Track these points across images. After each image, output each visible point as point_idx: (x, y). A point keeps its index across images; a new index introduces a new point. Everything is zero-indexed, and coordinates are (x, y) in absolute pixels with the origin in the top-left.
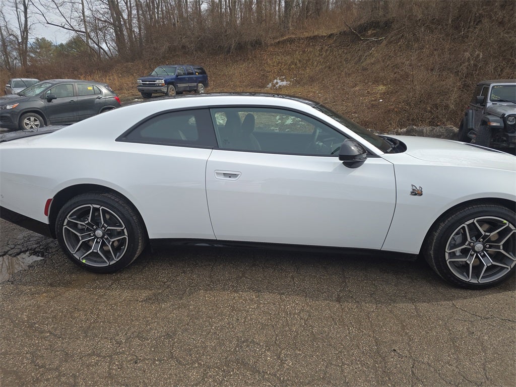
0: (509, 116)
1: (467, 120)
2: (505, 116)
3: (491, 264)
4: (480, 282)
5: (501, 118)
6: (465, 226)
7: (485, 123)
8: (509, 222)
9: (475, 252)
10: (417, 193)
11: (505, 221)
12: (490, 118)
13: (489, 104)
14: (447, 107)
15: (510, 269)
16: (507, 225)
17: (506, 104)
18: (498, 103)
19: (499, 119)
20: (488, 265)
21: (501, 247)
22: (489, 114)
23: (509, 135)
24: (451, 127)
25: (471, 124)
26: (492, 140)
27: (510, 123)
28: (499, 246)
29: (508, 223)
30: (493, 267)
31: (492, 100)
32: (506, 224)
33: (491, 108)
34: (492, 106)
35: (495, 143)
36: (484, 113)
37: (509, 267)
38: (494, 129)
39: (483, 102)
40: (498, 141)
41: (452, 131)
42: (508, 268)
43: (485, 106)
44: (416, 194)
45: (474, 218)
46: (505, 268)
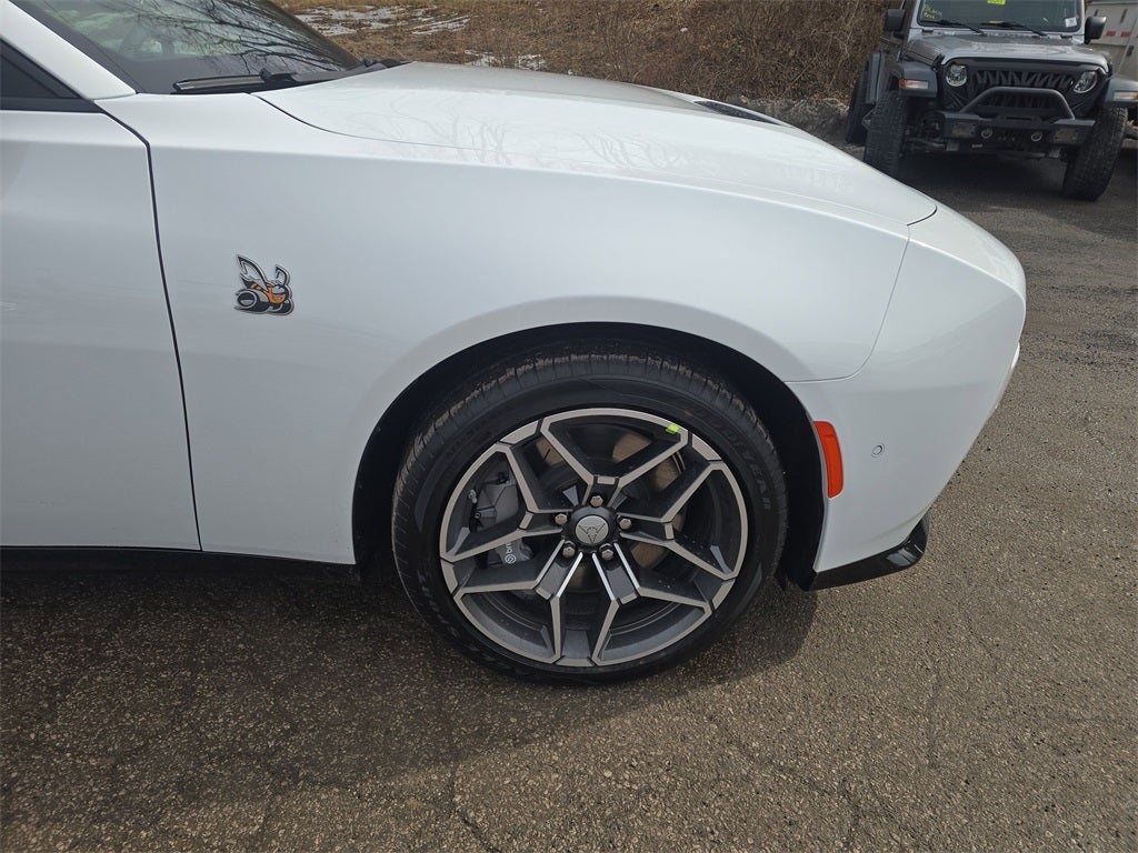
0: (953, 62)
1: (866, 81)
2: (944, 62)
3: (634, 597)
4: (599, 663)
5: (932, 67)
6: (507, 451)
7: (894, 83)
8: (692, 430)
9: (578, 546)
10: (264, 298)
11: (674, 428)
12: (909, 68)
13: (915, 32)
14: (835, 51)
15: (708, 613)
16: (683, 442)
17: (953, 33)
18: (937, 30)
19: (928, 70)
20: (624, 601)
21: (669, 533)
22: (911, 59)
23: (948, 115)
24: (832, 102)
25: (873, 91)
26: (908, 132)
27: (952, 84)
28: (661, 526)
29: (684, 432)
30: (642, 604)
31: (922, 22)
32: (676, 437)
33: (917, 43)
34: (921, 37)
35: (914, 139)
36: (901, 59)
37: (706, 606)
38: (915, 99)
39: (899, 28)
40: (923, 136)
41: (834, 113)
42: (701, 609)
43: (903, 37)
44: (260, 308)
45: (540, 417)
46: (692, 608)
